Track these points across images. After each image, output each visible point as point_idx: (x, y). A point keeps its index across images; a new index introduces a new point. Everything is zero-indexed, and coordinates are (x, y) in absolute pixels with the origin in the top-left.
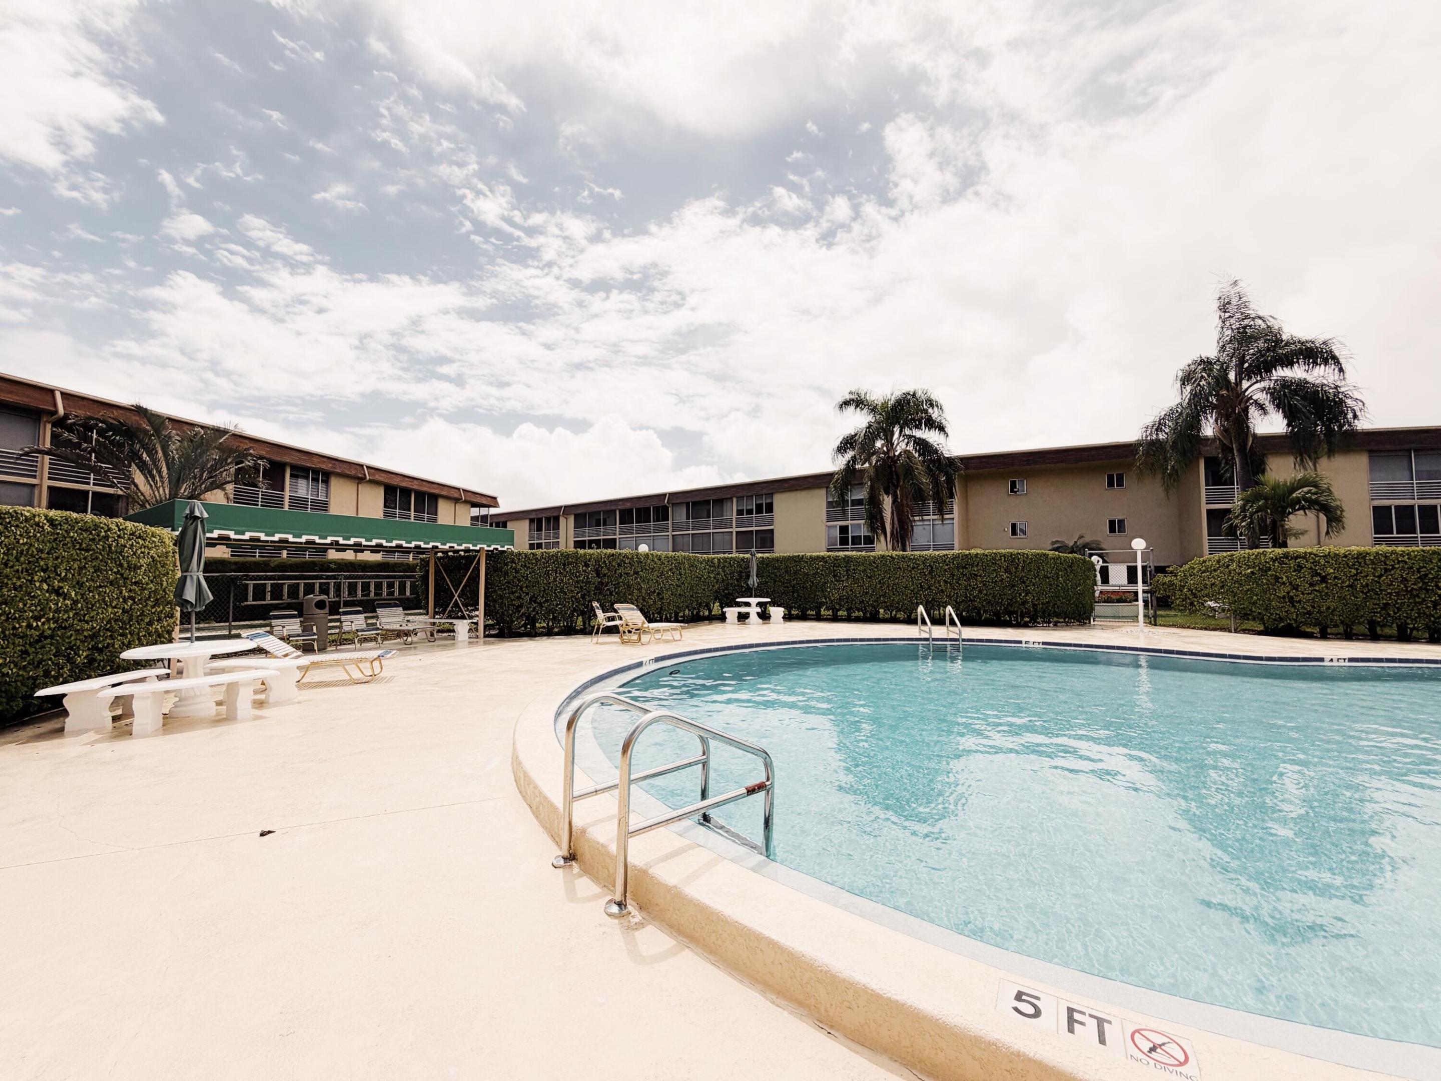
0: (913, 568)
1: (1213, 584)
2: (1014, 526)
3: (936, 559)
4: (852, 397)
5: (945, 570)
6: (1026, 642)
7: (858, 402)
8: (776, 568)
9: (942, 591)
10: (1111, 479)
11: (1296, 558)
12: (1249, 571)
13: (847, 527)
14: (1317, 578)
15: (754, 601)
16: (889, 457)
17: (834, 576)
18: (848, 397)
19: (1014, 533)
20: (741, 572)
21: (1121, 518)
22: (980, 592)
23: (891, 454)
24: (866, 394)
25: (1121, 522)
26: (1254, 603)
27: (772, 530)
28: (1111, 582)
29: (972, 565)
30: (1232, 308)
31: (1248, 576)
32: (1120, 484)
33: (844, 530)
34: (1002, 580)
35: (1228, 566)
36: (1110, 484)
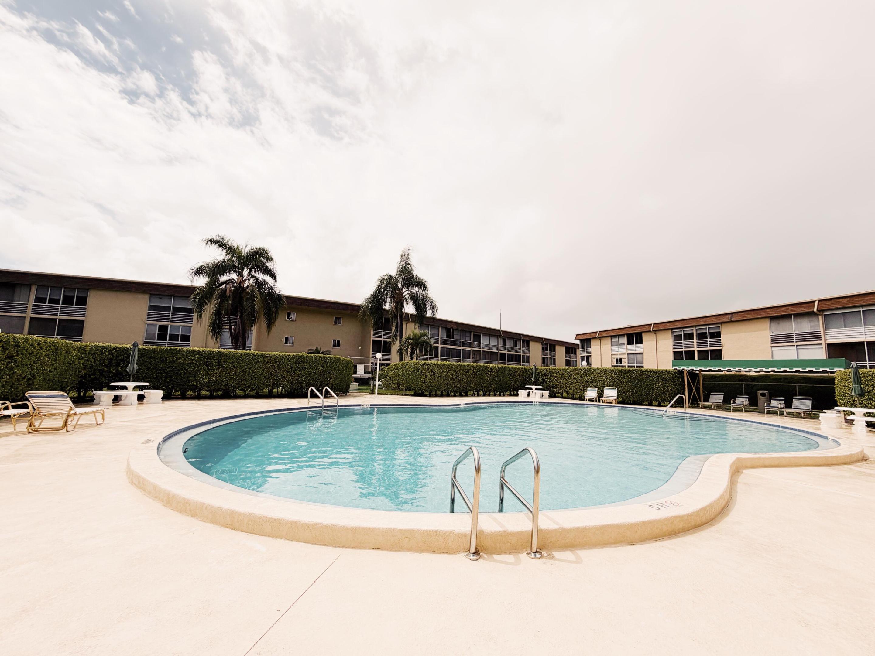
0: (268, 362)
1: (399, 375)
2: (287, 338)
3: (282, 358)
4: (219, 239)
5: (288, 365)
6: (363, 405)
7: (221, 244)
8: (152, 358)
9: (284, 377)
10: (336, 318)
11: (427, 365)
12: (413, 370)
13: (167, 327)
14: (432, 373)
15: (130, 385)
16: (240, 287)
17: (207, 366)
18: (215, 238)
19: (286, 342)
20: (111, 359)
21: (338, 340)
22: (306, 378)
23: (242, 285)
24: (229, 240)
25: (338, 342)
26: (413, 383)
27: (83, 322)
28: (357, 373)
29: (304, 363)
30: (405, 257)
31: (413, 372)
32: (340, 323)
33: (163, 329)
34: (318, 372)
35: (405, 367)
36: (336, 322)
